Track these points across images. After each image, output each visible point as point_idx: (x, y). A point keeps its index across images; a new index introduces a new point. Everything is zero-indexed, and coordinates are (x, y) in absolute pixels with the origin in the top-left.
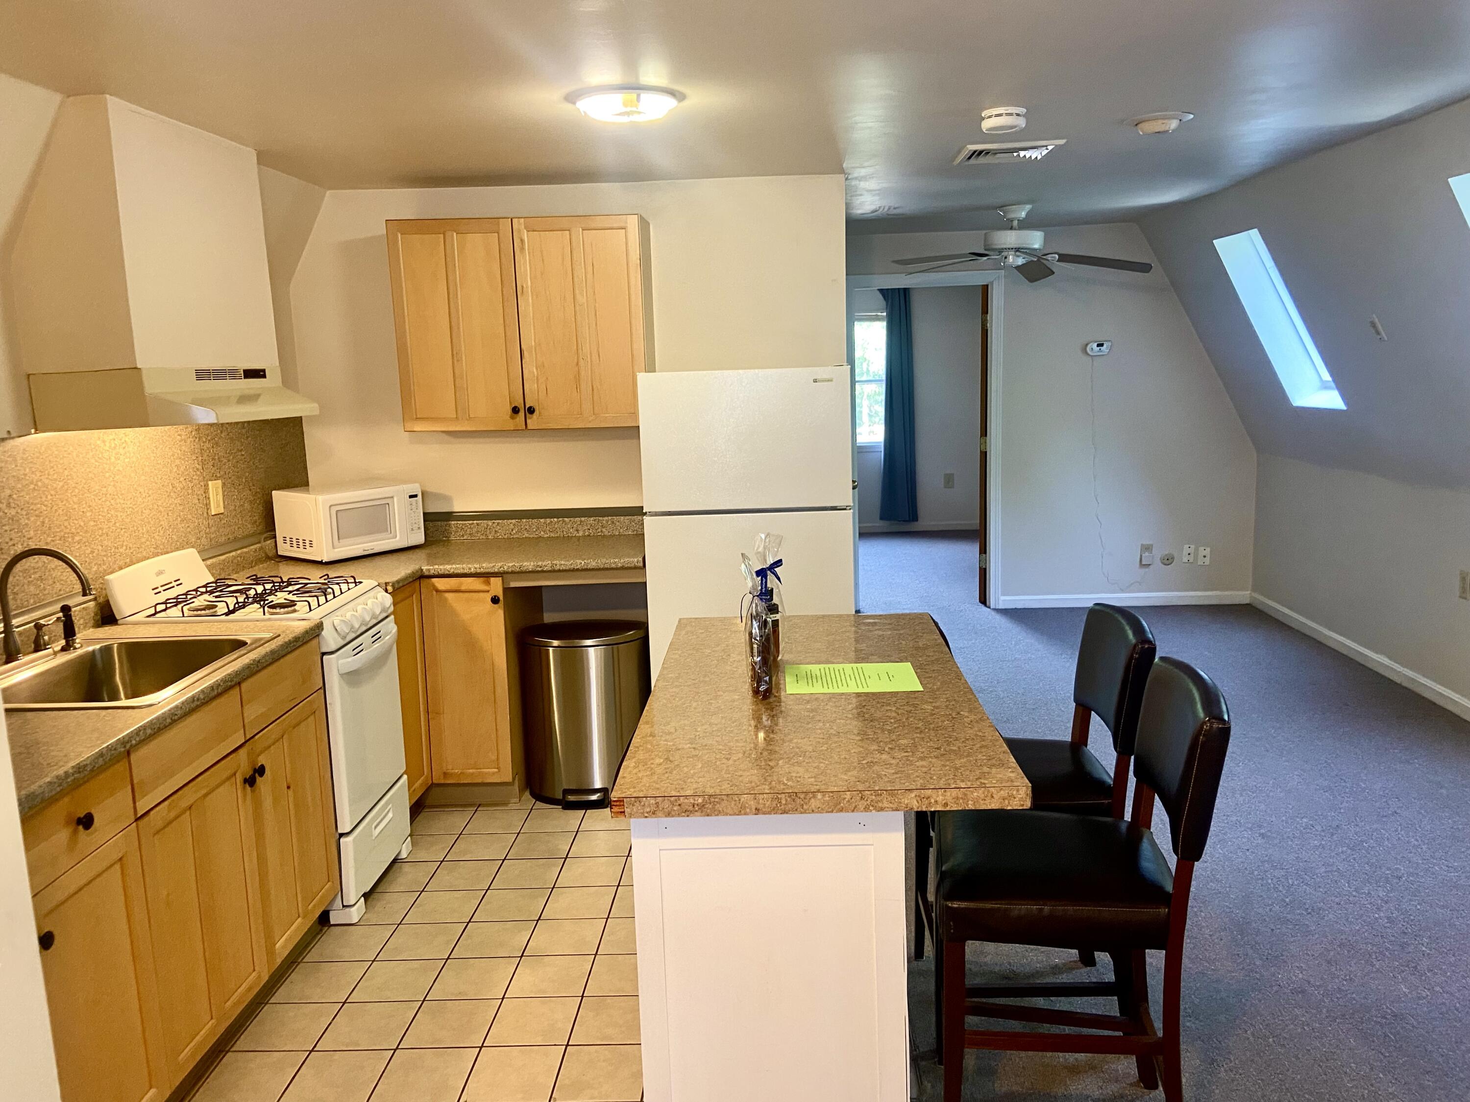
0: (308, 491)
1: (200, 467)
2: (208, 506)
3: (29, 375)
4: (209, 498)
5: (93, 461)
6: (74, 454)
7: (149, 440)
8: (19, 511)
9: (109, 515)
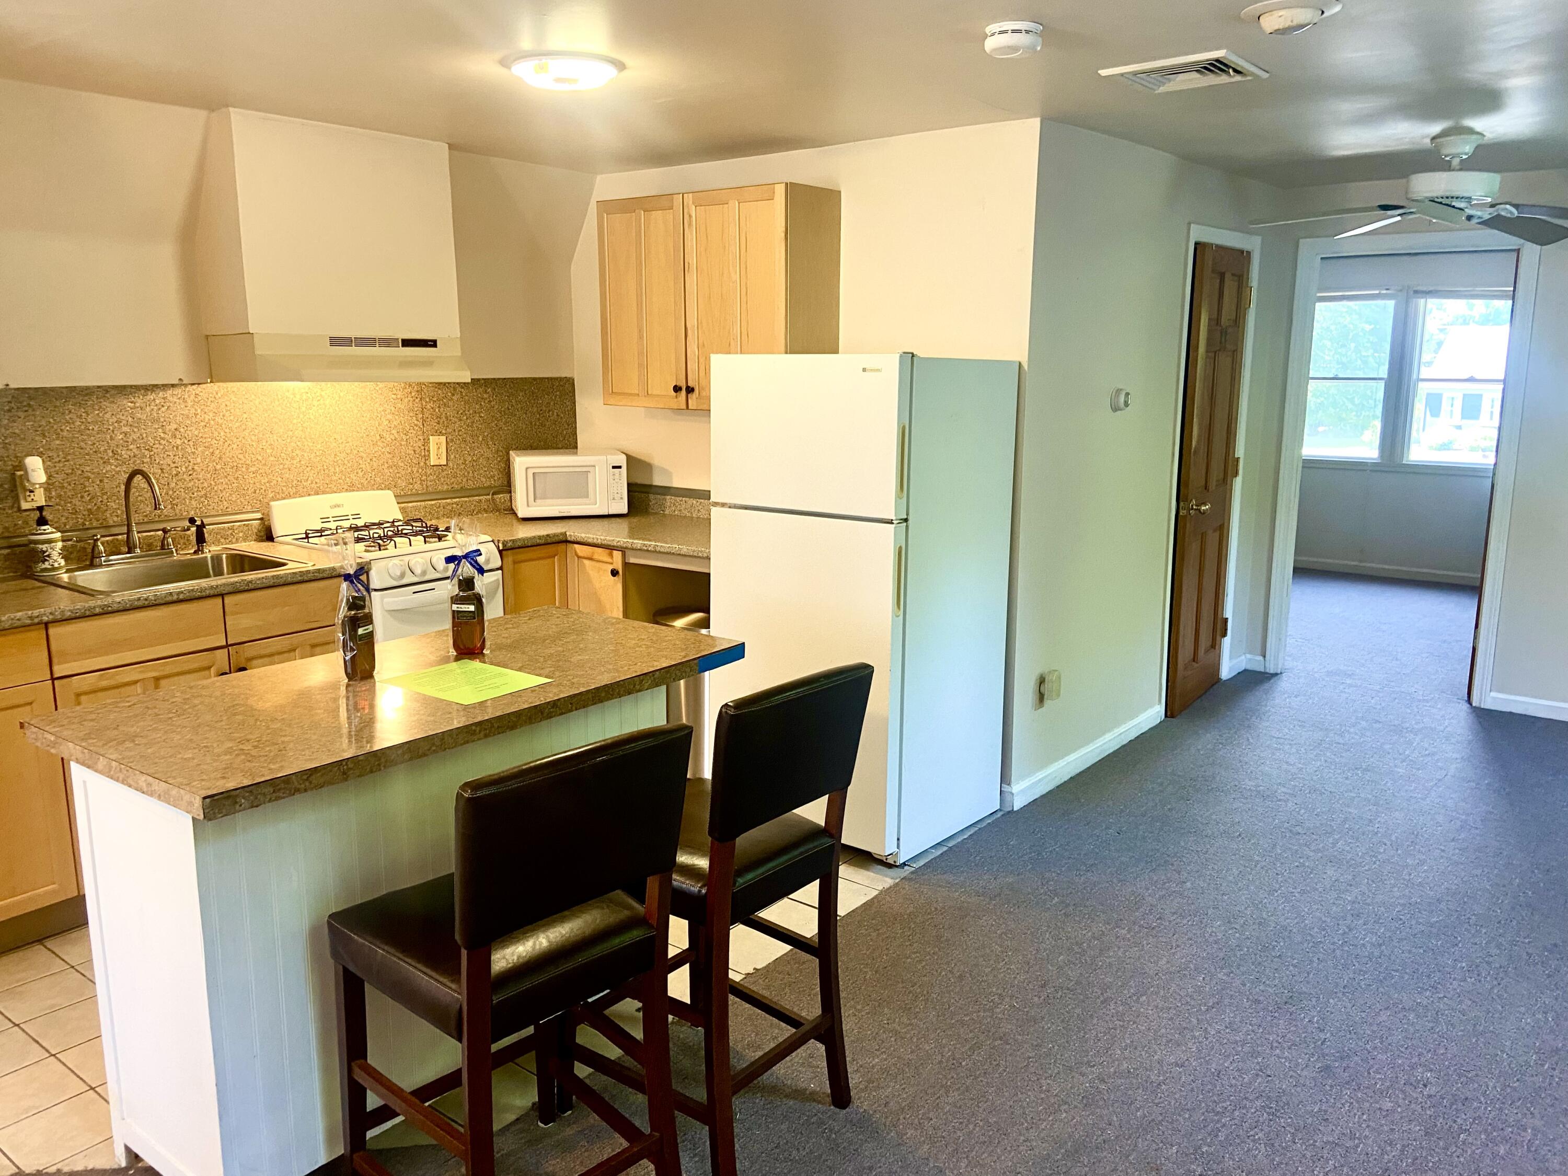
0: (576, 453)
1: (420, 424)
2: (427, 457)
3: (207, 337)
4: (429, 451)
5: (279, 409)
6: (257, 402)
7: (353, 396)
8: (186, 441)
9: (294, 454)
